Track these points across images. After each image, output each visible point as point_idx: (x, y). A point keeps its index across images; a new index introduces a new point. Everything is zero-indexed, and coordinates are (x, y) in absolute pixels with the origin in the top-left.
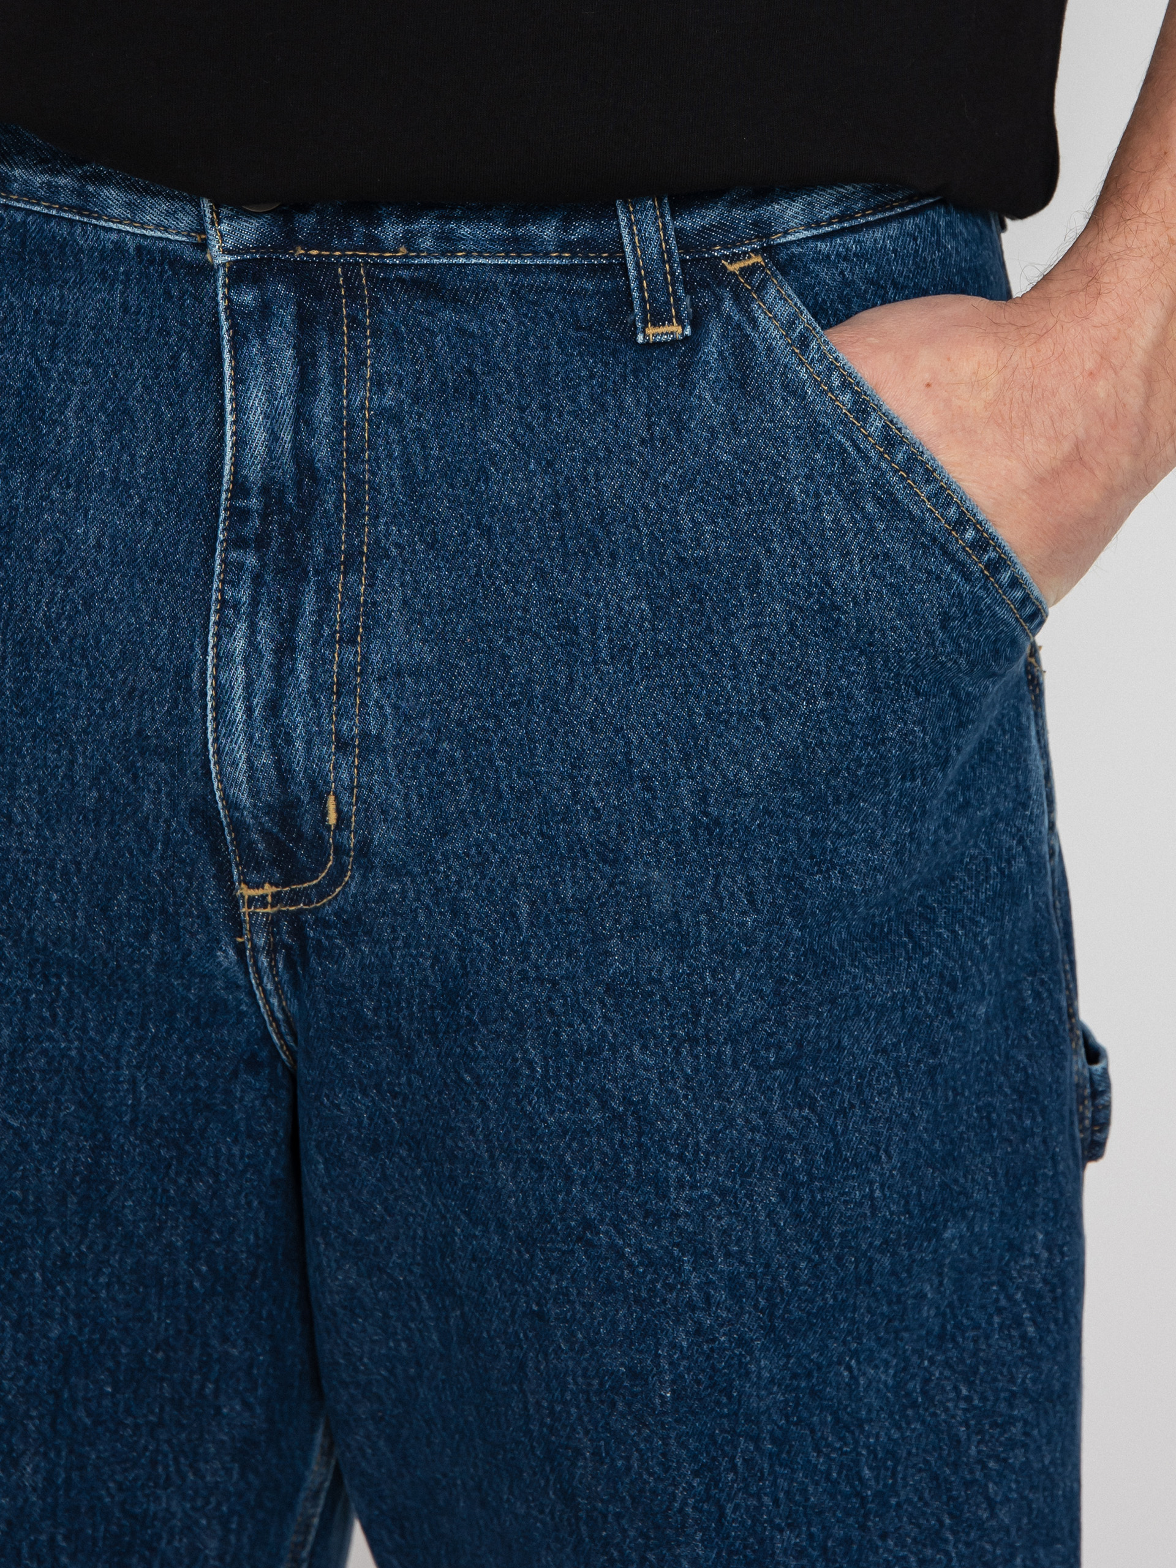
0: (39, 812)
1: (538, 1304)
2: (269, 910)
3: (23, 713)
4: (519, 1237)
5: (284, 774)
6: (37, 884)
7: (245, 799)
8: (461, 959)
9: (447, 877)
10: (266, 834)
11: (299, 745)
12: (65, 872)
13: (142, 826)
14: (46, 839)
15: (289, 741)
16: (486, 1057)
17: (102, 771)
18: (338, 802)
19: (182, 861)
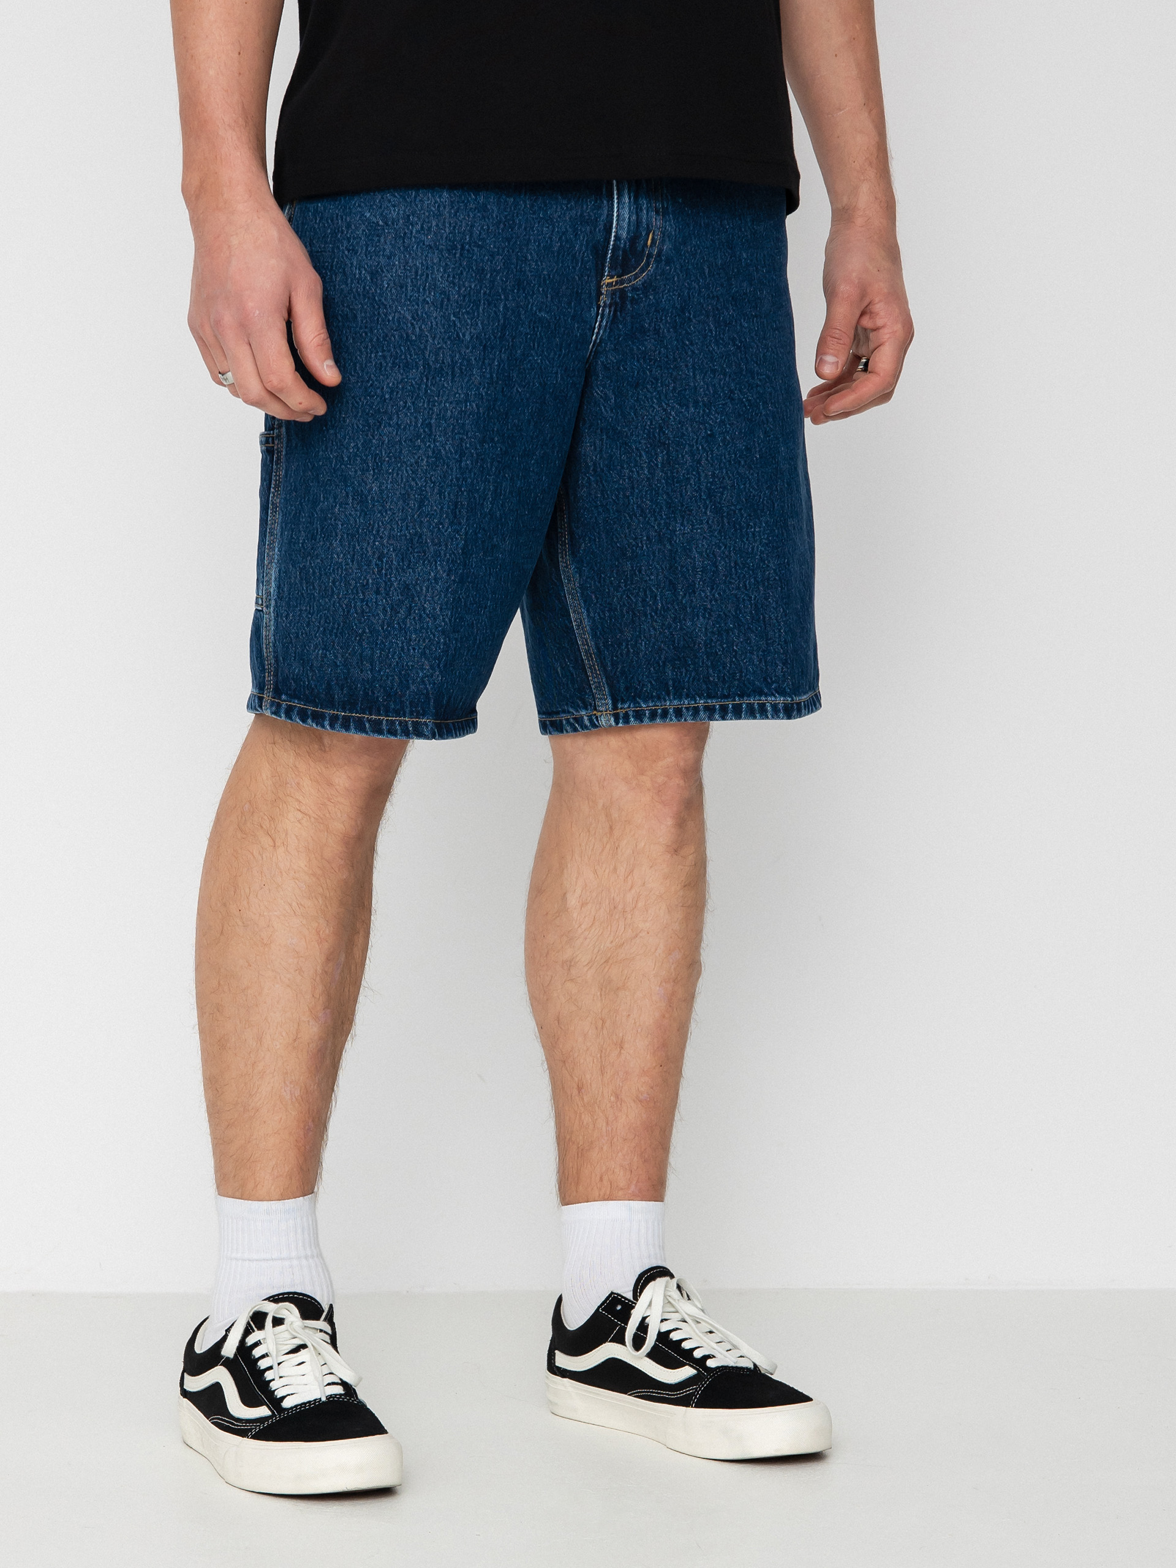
0: (537, 255)
1: (710, 431)
2: (613, 288)
3: (534, 213)
4: (704, 405)
5: (638, 222)
6: (534, 285)
7: (624, 235)
8: (688, 293)
9: (684, 261)
10: (624, 251)
11: (645, 212)
12: (545, 280)
13: (574, 256)
14: (539, 266)
15: (641, 210)
16: (695, 332)
17: (564, 233)
18: (654, 234)
19: (587, 269)
